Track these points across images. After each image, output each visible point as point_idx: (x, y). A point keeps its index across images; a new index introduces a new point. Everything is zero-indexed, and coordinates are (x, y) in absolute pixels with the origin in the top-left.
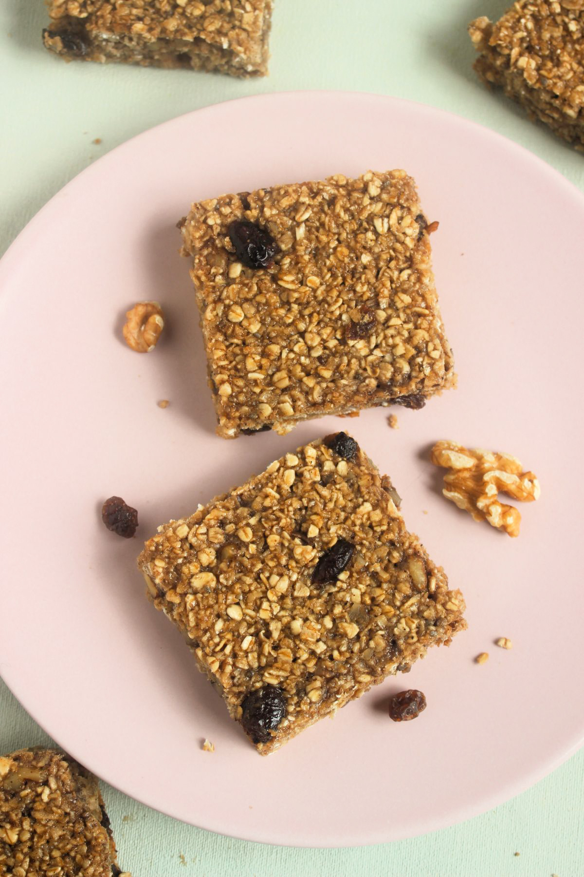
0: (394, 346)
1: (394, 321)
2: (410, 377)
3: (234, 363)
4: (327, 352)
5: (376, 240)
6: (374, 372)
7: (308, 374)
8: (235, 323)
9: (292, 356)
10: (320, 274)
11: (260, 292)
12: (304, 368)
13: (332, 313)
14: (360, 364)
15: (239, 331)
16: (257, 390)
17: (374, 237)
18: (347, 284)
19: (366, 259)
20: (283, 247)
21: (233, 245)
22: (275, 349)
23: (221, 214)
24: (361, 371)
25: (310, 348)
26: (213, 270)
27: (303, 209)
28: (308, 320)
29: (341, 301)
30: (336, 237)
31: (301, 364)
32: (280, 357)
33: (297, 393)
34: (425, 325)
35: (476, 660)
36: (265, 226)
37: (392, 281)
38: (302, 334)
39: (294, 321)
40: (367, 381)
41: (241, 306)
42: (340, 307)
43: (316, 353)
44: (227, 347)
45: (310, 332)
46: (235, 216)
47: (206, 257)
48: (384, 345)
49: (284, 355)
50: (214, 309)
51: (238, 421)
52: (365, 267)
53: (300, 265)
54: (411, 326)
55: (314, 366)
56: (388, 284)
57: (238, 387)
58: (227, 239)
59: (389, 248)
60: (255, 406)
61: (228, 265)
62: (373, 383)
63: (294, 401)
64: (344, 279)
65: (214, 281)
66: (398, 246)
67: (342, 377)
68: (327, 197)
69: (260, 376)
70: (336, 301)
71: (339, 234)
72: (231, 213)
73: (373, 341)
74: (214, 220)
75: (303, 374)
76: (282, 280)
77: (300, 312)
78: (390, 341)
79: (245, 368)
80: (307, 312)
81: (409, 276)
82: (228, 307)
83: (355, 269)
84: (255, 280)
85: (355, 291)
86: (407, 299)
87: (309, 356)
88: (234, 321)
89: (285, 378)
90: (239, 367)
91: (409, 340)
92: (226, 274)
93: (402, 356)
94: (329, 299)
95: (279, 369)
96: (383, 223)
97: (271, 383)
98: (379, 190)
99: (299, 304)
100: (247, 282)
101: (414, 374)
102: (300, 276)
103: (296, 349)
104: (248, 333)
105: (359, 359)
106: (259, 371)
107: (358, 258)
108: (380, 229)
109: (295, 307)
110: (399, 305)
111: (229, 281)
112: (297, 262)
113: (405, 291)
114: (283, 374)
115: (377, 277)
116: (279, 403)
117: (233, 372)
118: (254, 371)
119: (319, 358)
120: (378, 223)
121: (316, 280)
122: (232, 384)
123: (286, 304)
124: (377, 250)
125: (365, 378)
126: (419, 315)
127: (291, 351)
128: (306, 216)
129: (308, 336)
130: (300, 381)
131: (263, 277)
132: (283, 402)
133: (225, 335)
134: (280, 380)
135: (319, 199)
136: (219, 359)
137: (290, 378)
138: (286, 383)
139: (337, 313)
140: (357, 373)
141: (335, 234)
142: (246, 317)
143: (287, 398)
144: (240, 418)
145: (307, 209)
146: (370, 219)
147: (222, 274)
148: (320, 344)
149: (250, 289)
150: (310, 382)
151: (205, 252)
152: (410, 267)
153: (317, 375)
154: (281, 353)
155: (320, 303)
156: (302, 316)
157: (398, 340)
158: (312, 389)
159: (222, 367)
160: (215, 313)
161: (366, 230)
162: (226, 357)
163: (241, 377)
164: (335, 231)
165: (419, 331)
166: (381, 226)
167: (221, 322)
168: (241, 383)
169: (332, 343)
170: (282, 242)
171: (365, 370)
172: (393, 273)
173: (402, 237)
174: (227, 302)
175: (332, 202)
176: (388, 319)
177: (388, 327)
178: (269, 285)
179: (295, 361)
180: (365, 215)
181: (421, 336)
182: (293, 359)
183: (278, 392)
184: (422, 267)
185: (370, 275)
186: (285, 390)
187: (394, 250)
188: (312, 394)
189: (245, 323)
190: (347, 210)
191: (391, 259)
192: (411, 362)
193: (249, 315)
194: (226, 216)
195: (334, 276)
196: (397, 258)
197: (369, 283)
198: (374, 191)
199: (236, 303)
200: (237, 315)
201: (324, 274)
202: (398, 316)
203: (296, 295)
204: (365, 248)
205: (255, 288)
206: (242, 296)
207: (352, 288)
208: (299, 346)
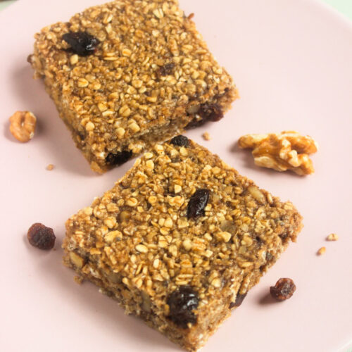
0: (191, 74)
1: (186, 60)
2: (208, 88)
3: (91, 110)
4: (149, 89)
5: (159, 22)
6: (184, 91)
7: (142, 104)
8: (84, 88)
9: (127, 96)
10: (129, 48)
11: (94, 67)
12: (138, 101)
13: (145, 66)
14: (173, 89)
15: (88, 91)
16: (111, 121)
17: (156, 21)
18: (148, 49)
19: (155, 33)
20: (101, 39)
21: (68, 43)
22: (115, 94)
23: (55, 32)
24: (175, 93)
25: (138, 89)
26: (60, 62)
27: (106, 16)
28: (130, 74)
29: (148, 59)
30: (132, 26)
31: (135, 99)
32: (120, 99)
33: (138, 116)
34: (206, 58)
35: (318, 254)
36: (85, 31)
37: (177, 41)
38: (130, 83)
39: (122, 77)
40: (181, 97)
41: (85, 78)
42: (149, 62)
43: (144, 90)
44: (83, 103)
45: (135, 80)
46: (64, 32)
47: (53, 57)
48: (184, 74)
49: (122, 97)
50: (67, 84)
51: (104, 144)
52: (156, 39)
53: (115, 46)
54: (197, 61)
55: (144, 98)
56: (175, 42)
57: (98, 123)
58: (63, 41)
60: (113, 130)
61: (69, 57)
62: (186, 98)
63: (138, 121)
64: (146, 47)
65: (62, 69)
66: (173, 22)
67: (164, 99)
68: (119, 8)
69: (110, 113)
70: (145, 59)
71: (134, 25)
72: (61, 30)
73: (177, 75)
74: (51, 36)
75: (138, 104)
76: (106, 56)
77: (124, 71)
78: (188, 71)
79: (99, 111)
80: (128, 70)
81: (186, 36)
82: (76, 81)
83: (151, 40)
84: (89, 61)
85: (155, 52)
86: (190, 47)
87: (138, 93)
88: (83, 86)
89: (127, 109)
90: (95, 111)
91: (200, 68)
92: (69, 64)
93: (198, 78)
94: (140, 59)
95: (121, 106)
97: (119, 116)
99: (122, 68)
100: (84, 63)
101: (210, 85)
102: (117, 52)
103: (129, 91)
104: (94, 91)
105: (172, 87)
106: (109, 110)
107: (151, 34)
108: (158, 16)
109: (120, 69)
110: (186, 51)
111: (71, 66)
112: (112, 44)
113: (187, 44)
115: (166, 40)
116: (128, 125)
117: (92, 116)
118: (106, 111)
119: (146, 93)
120: (156, 13)
121: (129, 51)
122: (94, 122)
123: (114, 69)
124: (161, 27)
125: (179, 97)
126: (200, 54)
127: (126, 93)
128: (110, 19)
129: (134, 82)
130: (138, 109)
131: (94, 59)
132: (131, 123)
133: (80, 96)
134: (124, 111)
135: (115, 10)
136: (80, 110)
137: (130, 109)
138: (129, 112)
139: (148, 65)
140: (173, 95)
142: (90, 83)
143: (132, 120)
144: (105, 142)
145: (109, 15)
146: (151, 12)
147: (66, 64)
148: (143, 85)
149: (87, 67)
150: (145, 107)
151: (52, 54)
152: (185, 31)
153: (148, 103)
155: (135, 63)
156: (127, 74)
157: (192, 70)
158: (147, 111)
159: (83, 115)
160: (69, 86)
161: (150, 19)
162: (84, 108)
163: (98, 117)
164: (131, 24)
165: (203, 62)
166: (158, 13)
167: (75, 89)
168: (99, 120)
169: (151, 83)
170: (99, 37)
171: (177, 91)
172: (176, 36)
173: (174, 17)
174: (75, 78)
175: (123, 9)
176: (182, 61)
177: (184, 65)
178: (99, 61)
179: (130, 99)
180: (146, 11)
181: (206, 64)
183: (126, 119)
184: (191, 29)
185: (162, 41)
186: (129, 117)
187: (172, 24)
188: (148, 114)
189: (90, 86)
190: (135, 11)
191: (172, 29)
192: (206, 79)
193: (91, 81)
194: (59, 33)
195: (139, 47)
196: (175, 28)
197: (162, 45)
199: (81, 77)
200: (83, 83)
201: (132, 47)
202: (188, 57)
203: (118, 62)
204: (153, 28)
205: (90, 65)
206: (83, 72)
207: (153, 51)
208: (130, 90)
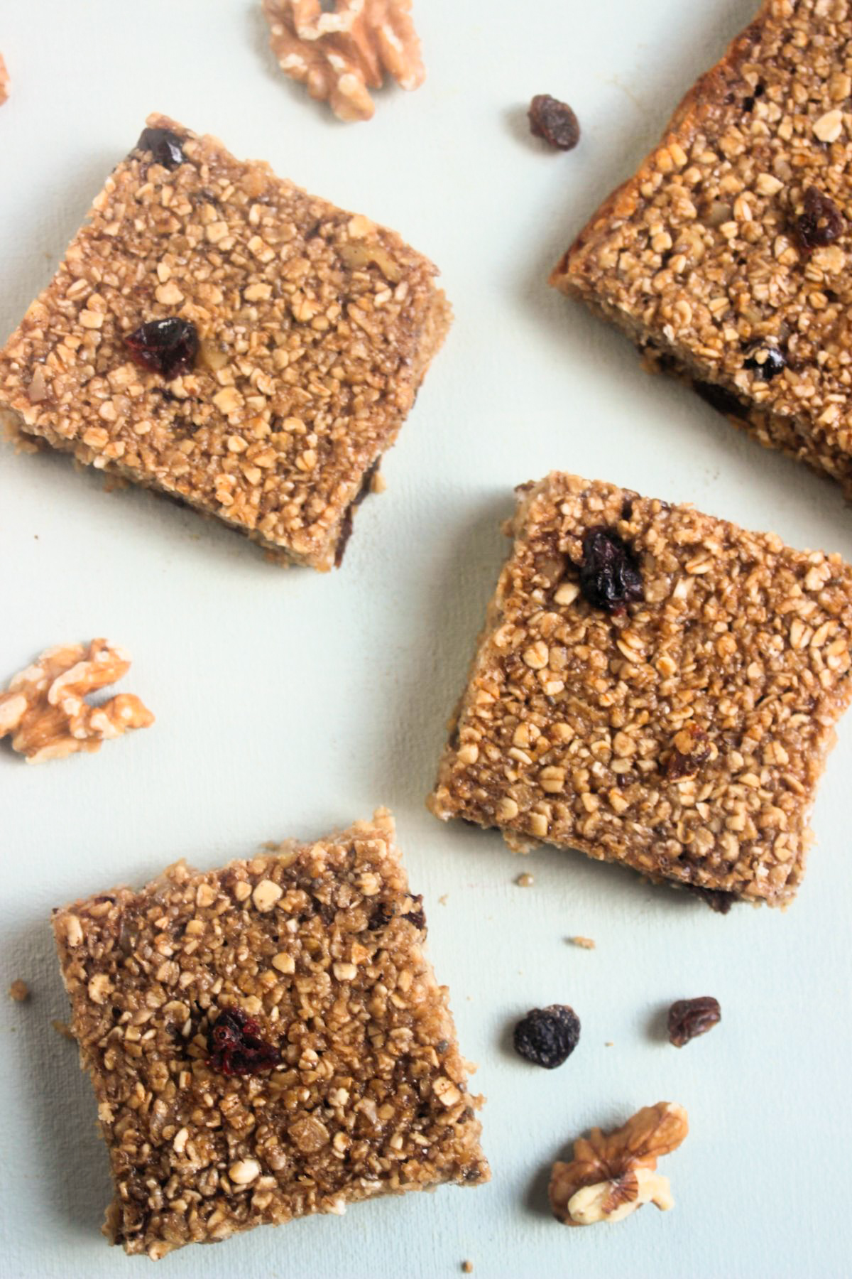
0: (732, 813)
1: (750, 778)
2: (731, 867)
3: (499, 722)
4: (636, 773)
5: (783, 652)
6: (686, 836)
7: (593, 790)
8: (529, 668)
9: (585, 753)
10: (682, 662)
11: (585, 642)
12: (593, 780)
13: (670, 722)
14: (672, 814)
15: (529, 679)
16: (512, 776)
17: (782, 646)
18: (711, 692)
19: (755, 671)
20: (650, 596)
21: (584, 556)
22: (565, 731)
23: (585, 505)
24: (668, 824)
25: (614, 756)
26: (536, 579)
27: (703, 557)
28: (631, 715)
29: (690, 712)
30: (730, 619)
31: (590, 772)
32: (565, 747)
33: (564, 808)
34: (790, 805)
36: (638, 553)
37: (775, 721)
38: (614, 731)
39: (612, 706)
40: (670, 843)
41: (550, 648)
42: (685, 720)
43: (619, 767)
44: (503, 695)
45: (627, 734)
46: (605, 520)
47: (536, 555)
48: (719, 803)
49: (574, 748)
50: (511, 633)
51: (462, 804)
52: (747, 682)
53: (659, 633)
54: (769, 796)
55: (608, 784)
56: (768, 720)
57: (488, 758)
58: (579, 543)
59: (793, 671)
60: (499, 793)
61: (563, 579)
62: (676, 848)
63: (556, 816)
64: (711, 683)
65: (530, 593)
66: (808, 675)
67: (638, 820)
68: (744, 557)
69: (525, 758)
70: (684, 710)
71: (735, 618)
72: (601, 512)
73: (708, 791)
74: (572, 509)
75: (587, 787)
76: (624, 641)
77: (627, 699)
78: (730, 804)
79: (512, 738)
80: (636, 703)
81: (803, 725)
82: (530, 640)
83: (733, 676)
84: (587, 622)
85: (716, 709)
86: (782, 756)
87: (608, 765)
88: (530, 663)
89: (557, 779)
90: (504, 731)
91: (757, 816)
92: (550, 594)
93: (736, 832)
94: (675, 701)
95: (556, 762)
96: (803, 633)
97: (535, 777)
98: (822, 585)
99: (631, 687)
100: (574, 618)
101: (739, 866)
102: (652, 647)
103: (595, 747)
104: (540, 691)
105: (674, 805)
106: (529, 751)
107: (744, 664)
108: (795, 639)
109: (623, 688)
110: (768, 759)
111: (550, 605)
112: (656, 630)
113: (785, 743)
114: (559, 773)
115: (758, 703)
116: (532, 810)
117: (491, 734)
118: (521, 749)
119: (619, 776)
120: (797, 629)
121: (673, 666)
122: (482, 750)
123: (614, 676)
124: (776, 666)
125: (669, 837)
126: (788, 787)
127: (587, 746)
128: (702, 569)
129: (620, 736)
130: (578, 794)
131: (600, 624)
132: (540, 812)
133: (508, 676)
134: (551, 779)
135: (733, 554)
136: (483, 706)
137: (566, 782)
138: (558, 787)
139: (678, 725)
140: (662, 823)
141: (729, 614)
142: (548, 666)
143: (547, 808)
144: (468, 802)
145: (707, 560)
146: (790, 618)
147: (546, 590)
148: (631, 757)
149: (574, 628)
150: (591, 802)
151: (539, 547)
152: (809, 713)
153: (605, 799)
154: (571, 742)
155: (661, 699)
156: (627, 706)
157: (741, 807)
158: (589, 814)
159: (480, 719)
160: (509, 638)
161: (776, 631)
162: (492, 707)
163: (498, 746)
164: (733, 611)
165: (777, 810)
166: (799, 635)
167: (510, 657)
168: (495, 754)
169: (647, 765)
170: (652, 588)
171: (675, 825)
172: (782, 711)
173: (819, 665)
174: (533, 632)
175: (749, 567)
176: (744, 770)
177: (737, 782)
178: (604, 638)
179: (584, 764)
180: (787, 607)
181: (776, 816)
182: (583, 760)
183: (540, 793)
184: (825, 720)
185: (750, 697)
186: (551, 796)
187: (800, 678)
188: (585, 821)
189: (543, 675)
190: (762, 590)
191: (788, 689)
192: (745, 846)
193: (553, 667)
194: (591, 512)
195: (699, 670)
196: (798, 692)
197: (741, 707)
198: (814, 581)
199: (544, 639)
200: (538, 656)
201: (686, 662)
202: (758, 775)
203: (633, 672)
204: (761, 654)
205: (581, 633)
206: (557, 635)
207: (715, 702)
208: (601, 745)
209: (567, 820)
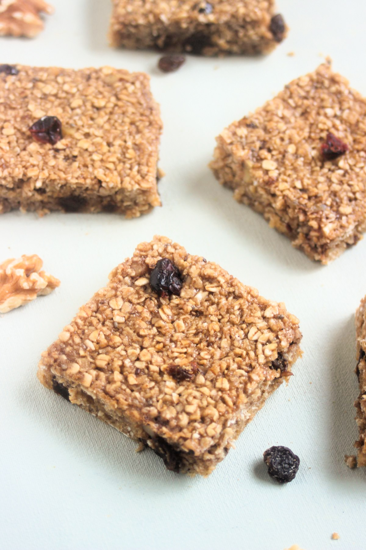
0: (190, 403)
1: (205, 390)
2: (180, 429)
3: (86, 327)
4: (146, 370)
5: (242, 339)
6: (162, 407)
7: (121, 372)
8: (110, 307)
9: (123, 353)
10: (189, 326)
11: (143, 304)
12: (122, 367)
13: (172, 352)
14: (158, 395)
15: (108, 312)
16: (82, 353)
17: (243, 336)
18: (198, 346)
19: (225, 343)
20: (183, 294)
22: (117, 339)
23: (166, 249)
24: (154, 399)
25: (138, 359)
26: (129, 271)
27: (215, 284)
28: (154, 343)
29: (185, 350)
30: (220, 317)
31: (123, 362)
32: (115, 347)
33: (103, 376)
34: (222, 409)
36: (184, 276)
37: (228, 368)
38: (142, 348)
39: (145, 336)
40: (152, 408)
41: (124, 302)
42: (181, 353)
43: (138, 364)
44: (92, 316)
45: (148, 351)
46: (173, 258)
47: (134, 262)
48: (184, 397)
49: (118, 349)
50: (107, 291)
51: (52, 361)
52: (219, 347)
53: (181, 311)
55: (130, 371)
56: (224, 367)
57: (73, 341)
59: (245, 349)
61: (142, 275)
62: (155, 413)
63: (97, 378)
64: (200, 342)
65: (124, 277)
66: (252, 354)
67: (139, 391)
68: (237, 292)
69: (92, 346)
70: (182, 348)
71: (223, 317)
72: (172, 254)
73: (181, 390)
74: (158, 248)
75: (118, 369)
76: (163, 310)
77: (154, 335)
78: (190, 399)
79: (89, 335)
80: (158, 338)
81: (242, 375)
82: (116, 296)
83: (213, 343)
84: (147, 296)
85: (199, 354)
86: (226, 385)
87: (133, 362)
88: (111, 305)
89: (104, 361)
90: (86, 332)
91: (203, 409)
92: (134, 280)
93: (188, 414)
94: (179, 343)
95: (107, 353)
96: (256, 333)
97: (94, 357)
98: (272, 315)
99: (158, 331)
100: (141, 293)
101: (185, 430)
102: (176, 317)
103: (130, 351)
104: (112, 319)
105: (161, 392)
106: (95, 344)
107: (221, 338)
108: (250, 335)
109: (154, 330)
110: (218, 385)
111: (132, 284)
113: (229, 381)
114: (107, 358)
116: (86, 372)
117: (80, 331)
118: (92, 341)
119: (137, 369)
120: (253, 330)
121: (183, 328)
122: (72, 337)
123: (152, 324)
124: (236, 344)
125: (153, 406)
126: (224, 401)
127: (126, 350)
128: (213, 290)
129: (144, 351)
130: (112, 372)
131: (153, 299)
132: (89, 374)
133: (98, 308)
134: (102, 359)
135: (232, 289)
136: (80, 317)
137: (108, 364)
138: (103, 364)
139: (176, 354)
140: (151, 398)
141: (220, 315)
142: (120, 310)
143: (94, 373)
144: (55, 361)
145: (218, 286)
146: (251, 325)
148: (146, 362)
149: (139, 298)
150: (117, 376)
151: (136, 259)
152: (248, 372)
153: (126, 378)
154: (118, 346)
155: (171, 341)
156: (153, 338)
157: (196, 402)
158: (115, 382)
159: (77, 323)
160: (105, 293)
161: (242, 329)
162: (85, 320)
163: (80, 337)
164: (223, 313)
165: (214, 409)
166: (253, 334)
167: (103, 300)
168: (77, 340)
169: (155, 368)
170: (185, 291)
171: (158, 401)
172: (233, 365)
173: (260, 352)
174: (118, 293)
175: (238, 297)
176: (202, 386)
177: (198, 390)
178: (153, 306)
179: (121, 358)
180: (250, 320)
181: (213, 412)
182: (122, 356)
183: (93, 366)
184: (255, 378)
185: (218, 354)
186: (98, 368)
187: (248, 354)
188: (111, 385)
189: (116, 312)
190: (241, 309)
191: (240, 356)
192: (191, 421)
193: (123, 310)
194: (167, 253)
195: (196, 334)
196: (244, 359)
197: (212, 357)
198: (268, 313)
199: (122, 298)
200: (116, 304)
201: (191, 329)
202: (210, 390)
203: (161, 323)
204: (231, 337)
205: (143, 300)
206: (130, 298)
207: (200, 350)
208: (133, 352)
209: (102, 382)
